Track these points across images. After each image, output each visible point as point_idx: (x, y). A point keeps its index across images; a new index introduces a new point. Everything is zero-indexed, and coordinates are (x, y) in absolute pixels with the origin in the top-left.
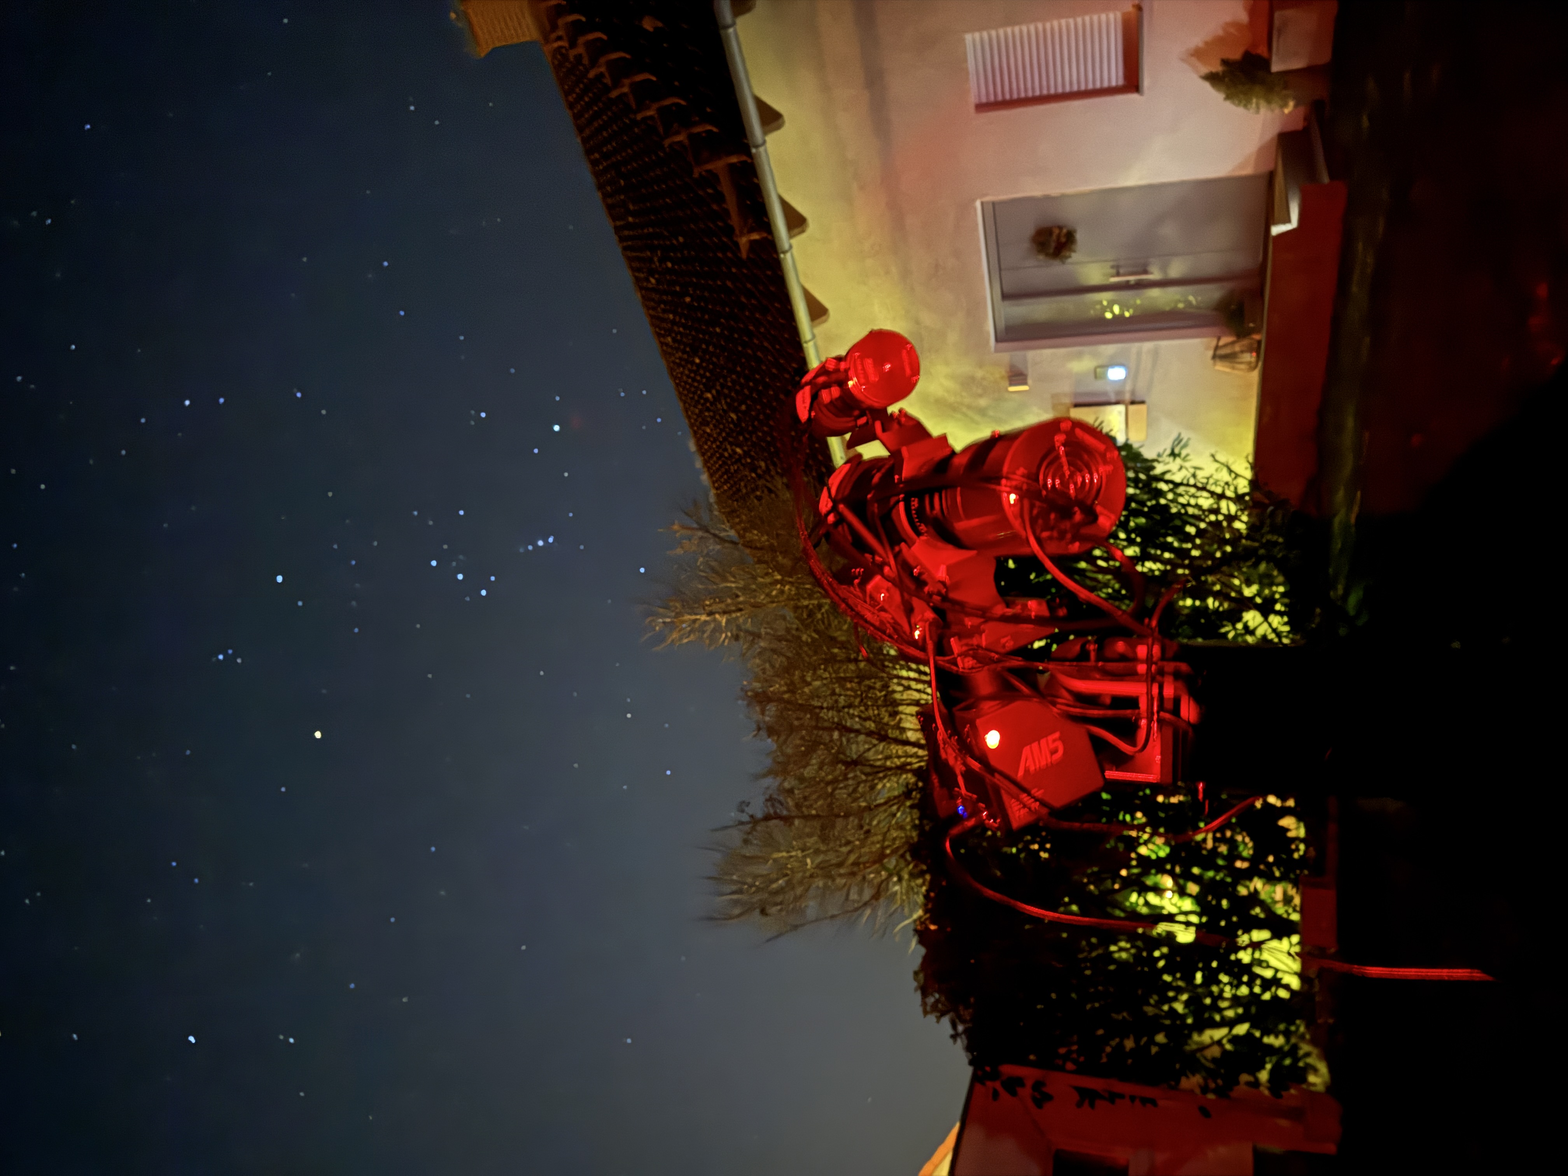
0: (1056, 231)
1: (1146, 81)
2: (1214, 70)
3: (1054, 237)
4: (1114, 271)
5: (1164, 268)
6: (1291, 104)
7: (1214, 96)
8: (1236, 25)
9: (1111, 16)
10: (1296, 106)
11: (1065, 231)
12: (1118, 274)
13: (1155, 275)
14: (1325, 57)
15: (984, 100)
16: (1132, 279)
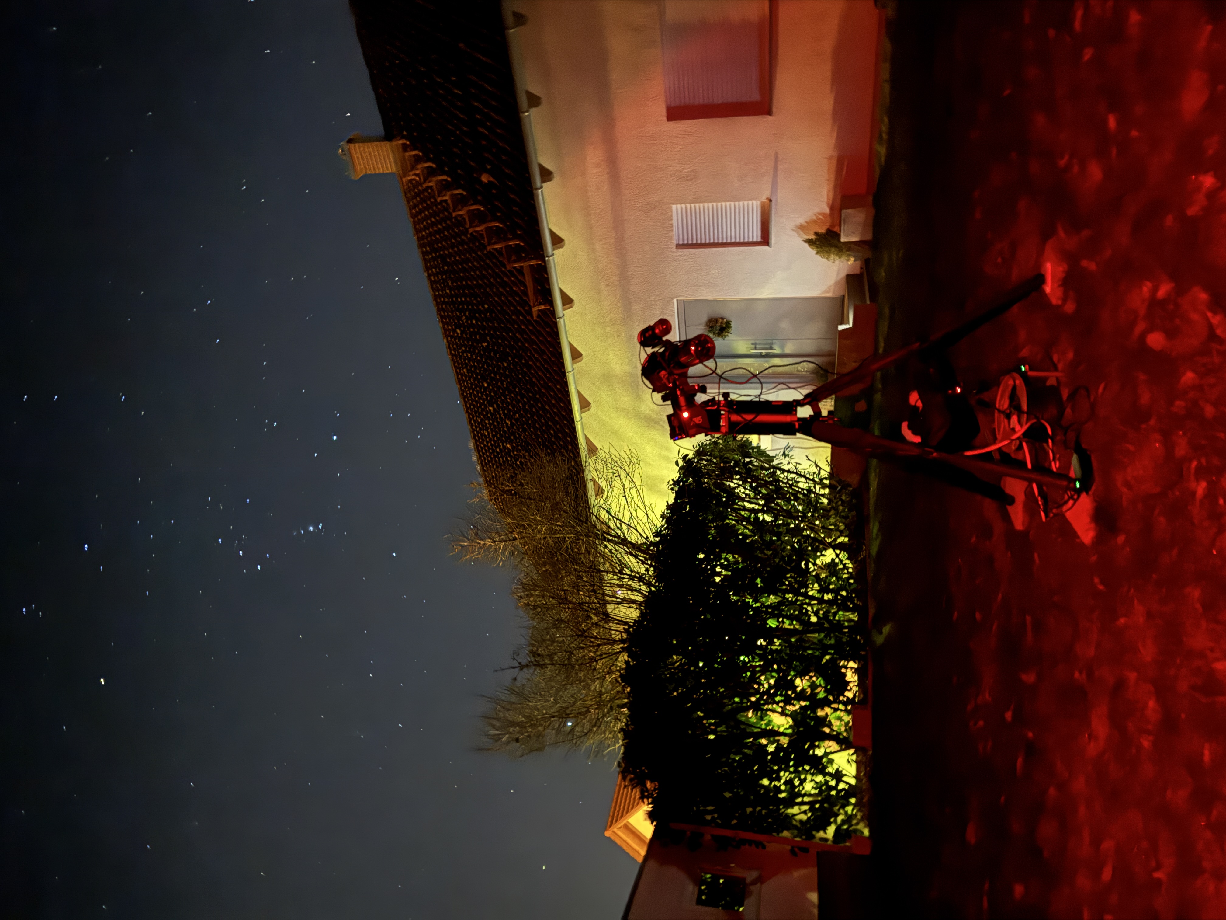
0: (720, 320)
1: (773, 239)
2: (810, 237)
3: (719, 324)
4: (753, 346)
5: (782, 347)
6: (852, 259)
7: (811, 252)
8: (823, 214)
9: (755, 202)
10: (855, 261)
11: (725, 320)
12: (755, 349)
13: (777, 351)
14: (869, 237)
15: (681, 242)
16: (764, 352)
